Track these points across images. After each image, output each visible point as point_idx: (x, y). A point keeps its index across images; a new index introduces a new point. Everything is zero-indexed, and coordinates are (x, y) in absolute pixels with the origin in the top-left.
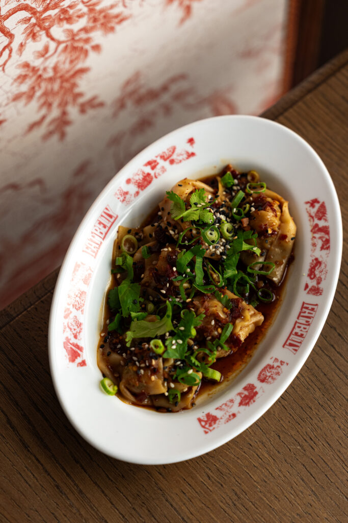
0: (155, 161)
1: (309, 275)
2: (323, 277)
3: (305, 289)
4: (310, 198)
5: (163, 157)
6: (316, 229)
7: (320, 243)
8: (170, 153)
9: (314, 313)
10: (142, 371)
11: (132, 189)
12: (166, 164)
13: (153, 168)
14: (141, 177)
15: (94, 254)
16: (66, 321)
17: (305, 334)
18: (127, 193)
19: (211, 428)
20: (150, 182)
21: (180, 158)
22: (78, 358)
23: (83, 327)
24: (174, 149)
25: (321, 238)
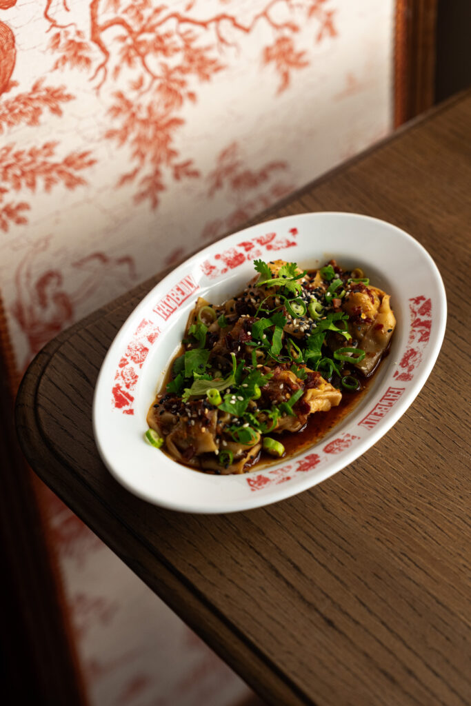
0: (251, 244)
1: (402, 365)
2: (416, 365)
3: (394, 376)
4: (415, 296)
5: (260, 242)
6: (418, 323)
7: (419, 336)
8: (269, 239)
9: (399, 396)
10: (193, 422)
11: (221, 265)
12: (263, 249)
13: (247, 250)
14: (232, 255)
15: (165, 317)
16: (120, 370)
17: (384, 413)
18: (212, 267)
19: (260, 487)
20: (241, 262)
21: (279, 245)
22: (126, 406)
23: (138, 379)
24: (273, 236)
25: (420, 331)
